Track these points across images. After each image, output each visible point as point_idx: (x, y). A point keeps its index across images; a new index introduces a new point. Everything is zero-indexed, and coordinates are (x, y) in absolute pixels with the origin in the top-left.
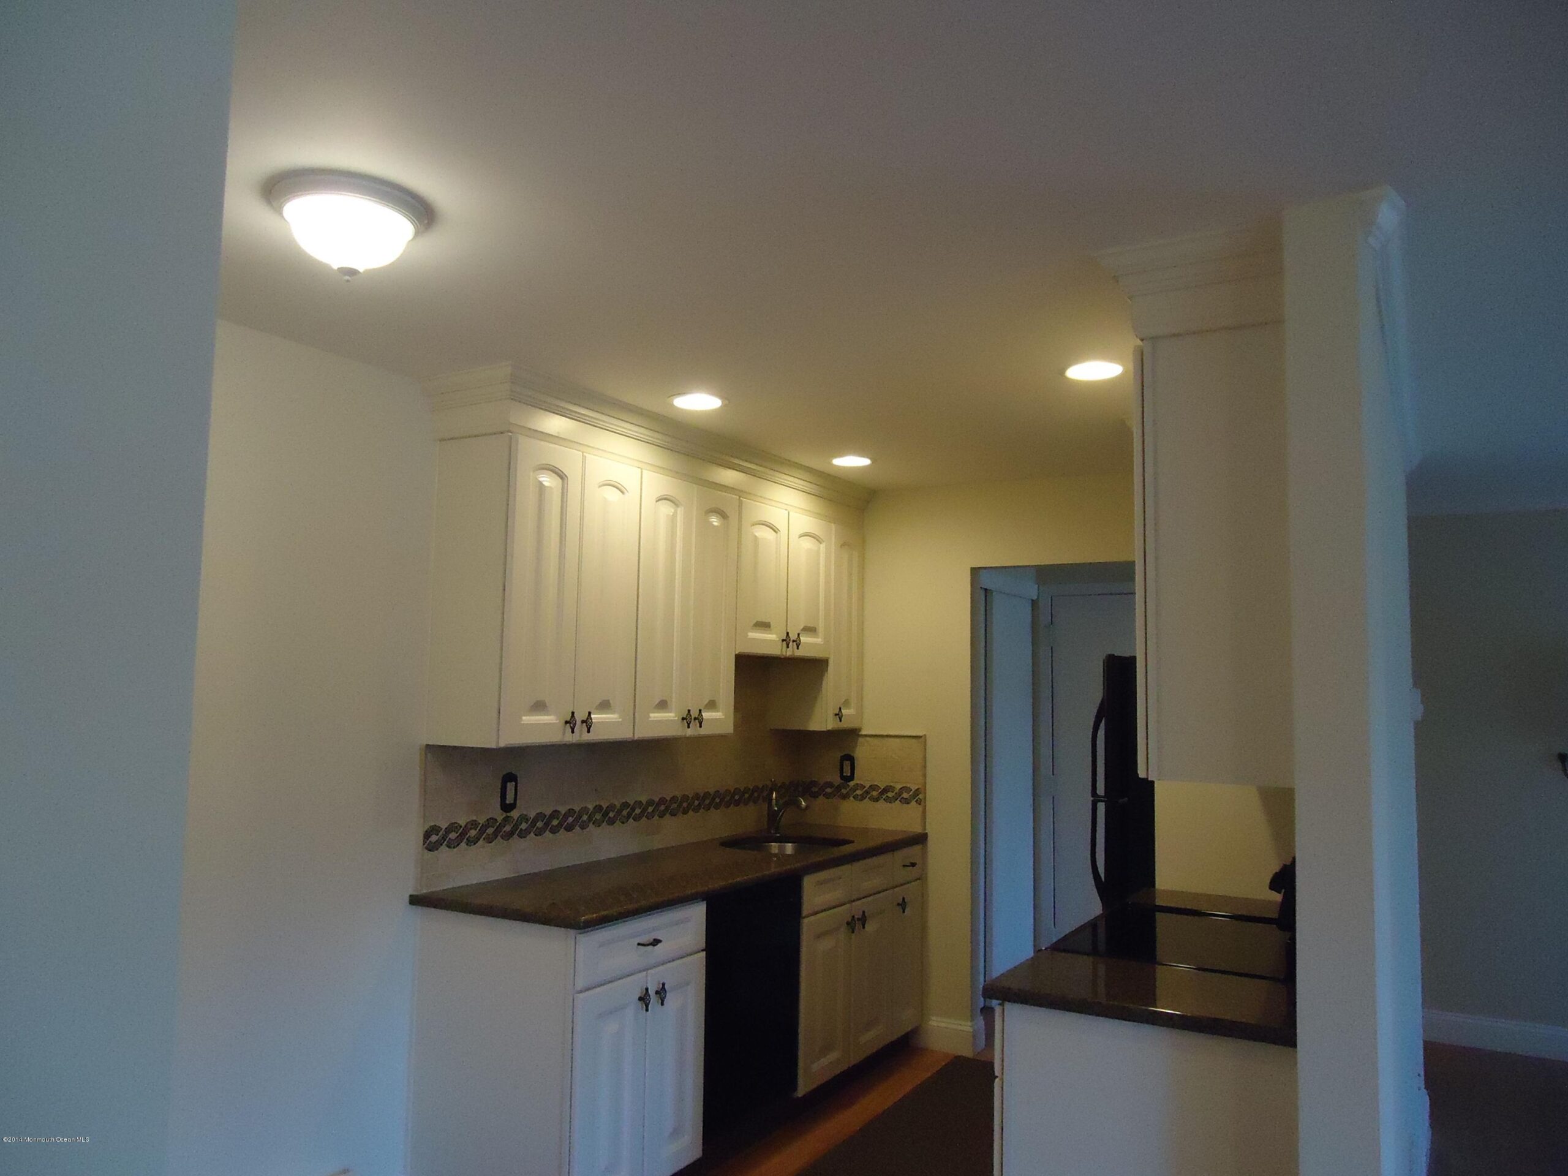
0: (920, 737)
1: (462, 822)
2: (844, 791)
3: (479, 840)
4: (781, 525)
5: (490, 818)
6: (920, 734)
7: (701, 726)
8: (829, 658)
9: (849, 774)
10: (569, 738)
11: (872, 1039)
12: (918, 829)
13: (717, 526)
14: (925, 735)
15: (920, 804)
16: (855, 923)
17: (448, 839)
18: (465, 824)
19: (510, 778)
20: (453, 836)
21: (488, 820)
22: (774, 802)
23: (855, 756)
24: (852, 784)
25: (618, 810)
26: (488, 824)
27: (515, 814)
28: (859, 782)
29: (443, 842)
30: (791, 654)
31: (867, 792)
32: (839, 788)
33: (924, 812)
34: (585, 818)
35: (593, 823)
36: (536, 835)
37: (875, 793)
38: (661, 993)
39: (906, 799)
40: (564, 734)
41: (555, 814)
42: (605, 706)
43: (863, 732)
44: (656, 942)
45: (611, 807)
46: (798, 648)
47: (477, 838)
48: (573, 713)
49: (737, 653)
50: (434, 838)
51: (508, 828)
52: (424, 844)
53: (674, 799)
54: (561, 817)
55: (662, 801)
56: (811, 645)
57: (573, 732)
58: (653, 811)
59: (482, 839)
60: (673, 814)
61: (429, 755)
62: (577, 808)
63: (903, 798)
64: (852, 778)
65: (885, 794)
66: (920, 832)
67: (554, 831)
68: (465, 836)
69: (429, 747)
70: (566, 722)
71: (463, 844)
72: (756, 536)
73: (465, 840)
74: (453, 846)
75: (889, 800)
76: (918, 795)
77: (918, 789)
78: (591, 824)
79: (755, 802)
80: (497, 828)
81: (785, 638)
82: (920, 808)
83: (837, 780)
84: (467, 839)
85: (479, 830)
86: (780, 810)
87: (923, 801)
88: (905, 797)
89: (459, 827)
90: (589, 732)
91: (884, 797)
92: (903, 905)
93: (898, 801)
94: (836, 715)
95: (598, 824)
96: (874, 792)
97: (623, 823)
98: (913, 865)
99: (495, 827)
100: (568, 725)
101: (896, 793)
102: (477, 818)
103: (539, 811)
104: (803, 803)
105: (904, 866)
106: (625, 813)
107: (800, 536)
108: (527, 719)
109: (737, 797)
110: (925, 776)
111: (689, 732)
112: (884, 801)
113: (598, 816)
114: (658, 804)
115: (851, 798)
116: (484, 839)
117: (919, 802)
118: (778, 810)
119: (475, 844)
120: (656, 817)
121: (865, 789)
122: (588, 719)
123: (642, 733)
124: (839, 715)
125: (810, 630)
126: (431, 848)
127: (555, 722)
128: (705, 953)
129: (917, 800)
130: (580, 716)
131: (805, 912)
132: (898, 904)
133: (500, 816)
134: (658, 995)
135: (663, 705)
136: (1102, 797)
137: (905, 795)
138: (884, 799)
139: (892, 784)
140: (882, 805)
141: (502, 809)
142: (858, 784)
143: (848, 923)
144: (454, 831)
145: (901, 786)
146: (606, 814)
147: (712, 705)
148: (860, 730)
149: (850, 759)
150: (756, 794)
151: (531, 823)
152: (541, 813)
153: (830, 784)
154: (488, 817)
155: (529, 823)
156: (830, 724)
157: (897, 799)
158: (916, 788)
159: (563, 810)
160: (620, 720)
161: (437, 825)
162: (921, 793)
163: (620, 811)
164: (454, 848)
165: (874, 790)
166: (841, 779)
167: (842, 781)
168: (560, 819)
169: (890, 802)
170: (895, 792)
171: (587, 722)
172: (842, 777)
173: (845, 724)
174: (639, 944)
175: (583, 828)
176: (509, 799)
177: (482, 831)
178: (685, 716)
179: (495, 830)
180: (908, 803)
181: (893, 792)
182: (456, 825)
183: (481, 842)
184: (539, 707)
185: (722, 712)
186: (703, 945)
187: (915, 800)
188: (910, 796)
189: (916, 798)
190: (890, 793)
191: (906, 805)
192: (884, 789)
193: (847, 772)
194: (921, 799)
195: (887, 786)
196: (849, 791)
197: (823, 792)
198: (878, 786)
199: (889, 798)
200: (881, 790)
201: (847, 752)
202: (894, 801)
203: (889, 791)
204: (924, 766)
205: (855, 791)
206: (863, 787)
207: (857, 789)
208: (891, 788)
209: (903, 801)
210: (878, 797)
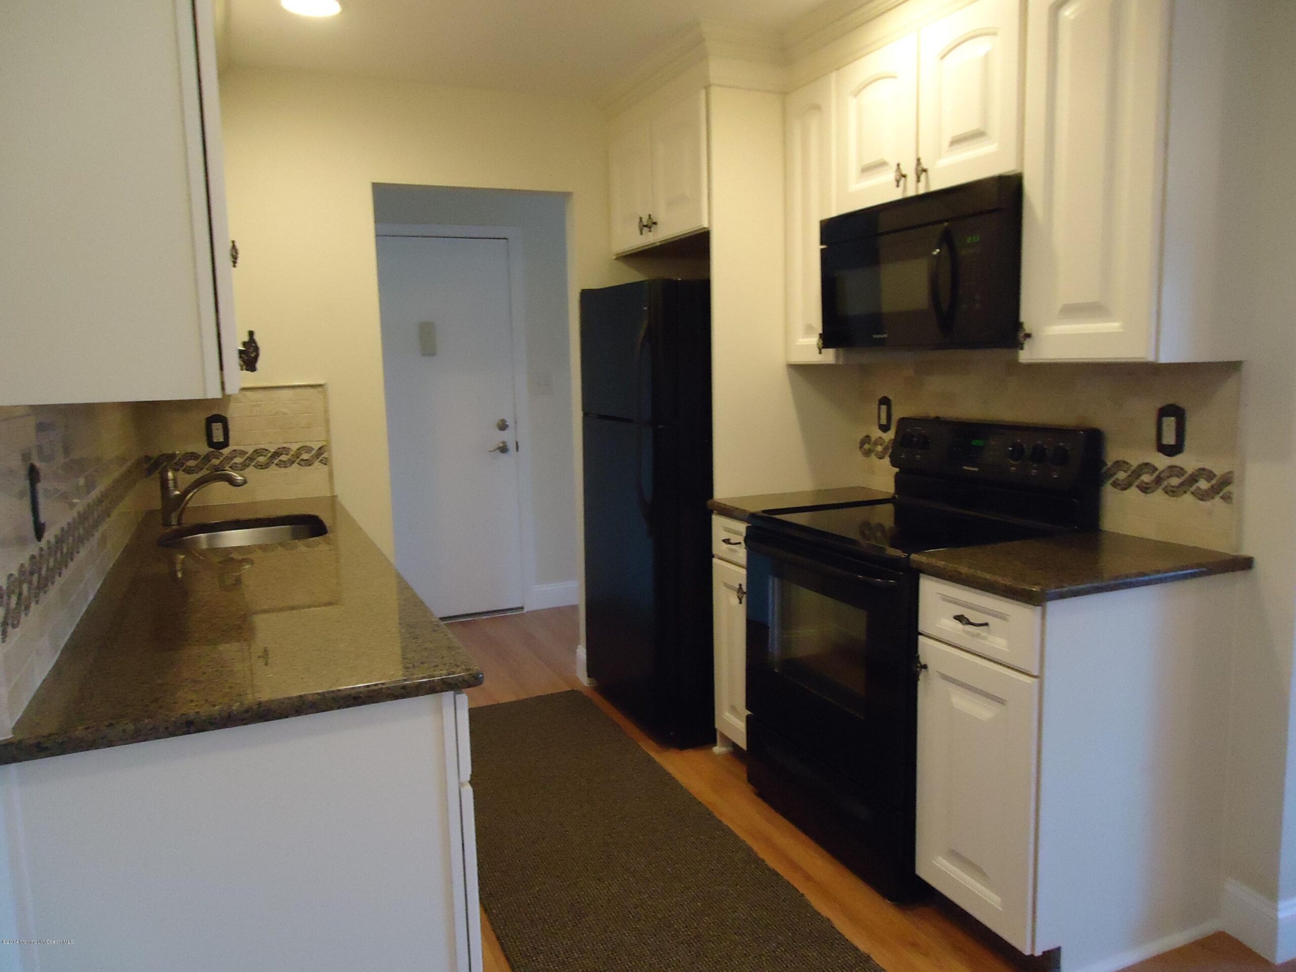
0: (320, 386)
1: (16, 570)
2: (216, 462)
3: (32, 601)
6: (322, 382)
9: (222, 440)
12: (325, 491)
14: (326, 384)
15: (325, 464)
21: (30, 560)
23: (228, 416)
24: (226, 451)
26: (31, 567)
27: (45, 542)
28: (235, 448)
31: (251, 459)
32: (207, 458)
33: (331, 474)
37: (261, 459)
39: (306, 460)
47: (29, 598)
51: (44, 570)
63: (303, 460)
64: (225, 444)
65: (274, 458)
66: (330, 495)
73: (22, 607)
75: (283, 464)
76: (322, 454)
77: (322, 447)
82: (326, 468)
83: (203, 449)
85: (28, 583)
87: (329, 460)
91: (276, 462)
93: (295, 465)
96: (260, 457)
99: (37, 572)
101: (292, 455)
102: (23, 558)
110: (328, 431)
112: (277, 467)
117: (325, 462)
121: (247, 455)
129: (322, 460)
137: (305, 456)
138: (277, 464)
139: (285, 445)
140: (273, 470)
141: (36, 536)
142: (235, 451)
145: (298, 447)
149: (221, 420)
153: (194, 456)
154: (30, 556)
155: (54, 555)
157: (295, 461)
158: (321, 446)
162: (326, 451)
165: (261, 455)
166: (210, 447)
167: (212, 450)
169: (285, 467)
170: (290, 455)
172: (211, 443)
179: (38, 577)
180: (310, 465)
181: (287, 455)
183: (32, 604)
187: (319, 460)
188: (312, 456)
189: (320, 458)
190: (283, 456)
191: (306, 467)
192: (275, 452)
193: (218, 436)
194: (326, 458)
195: (279, 448)
196: (223, 460)
197: (182, 466)
198: (267, 450)
199: (284, 461)
200: (270, 455)
201: (215, 412)
202: (291, 465)
203: (282, 454)
204: (327, 421)
205: (232, 459)
206: (243, 453)
207: (235, 457)
208: (285, 450)
209: (303, 463)
210: (268, 463)
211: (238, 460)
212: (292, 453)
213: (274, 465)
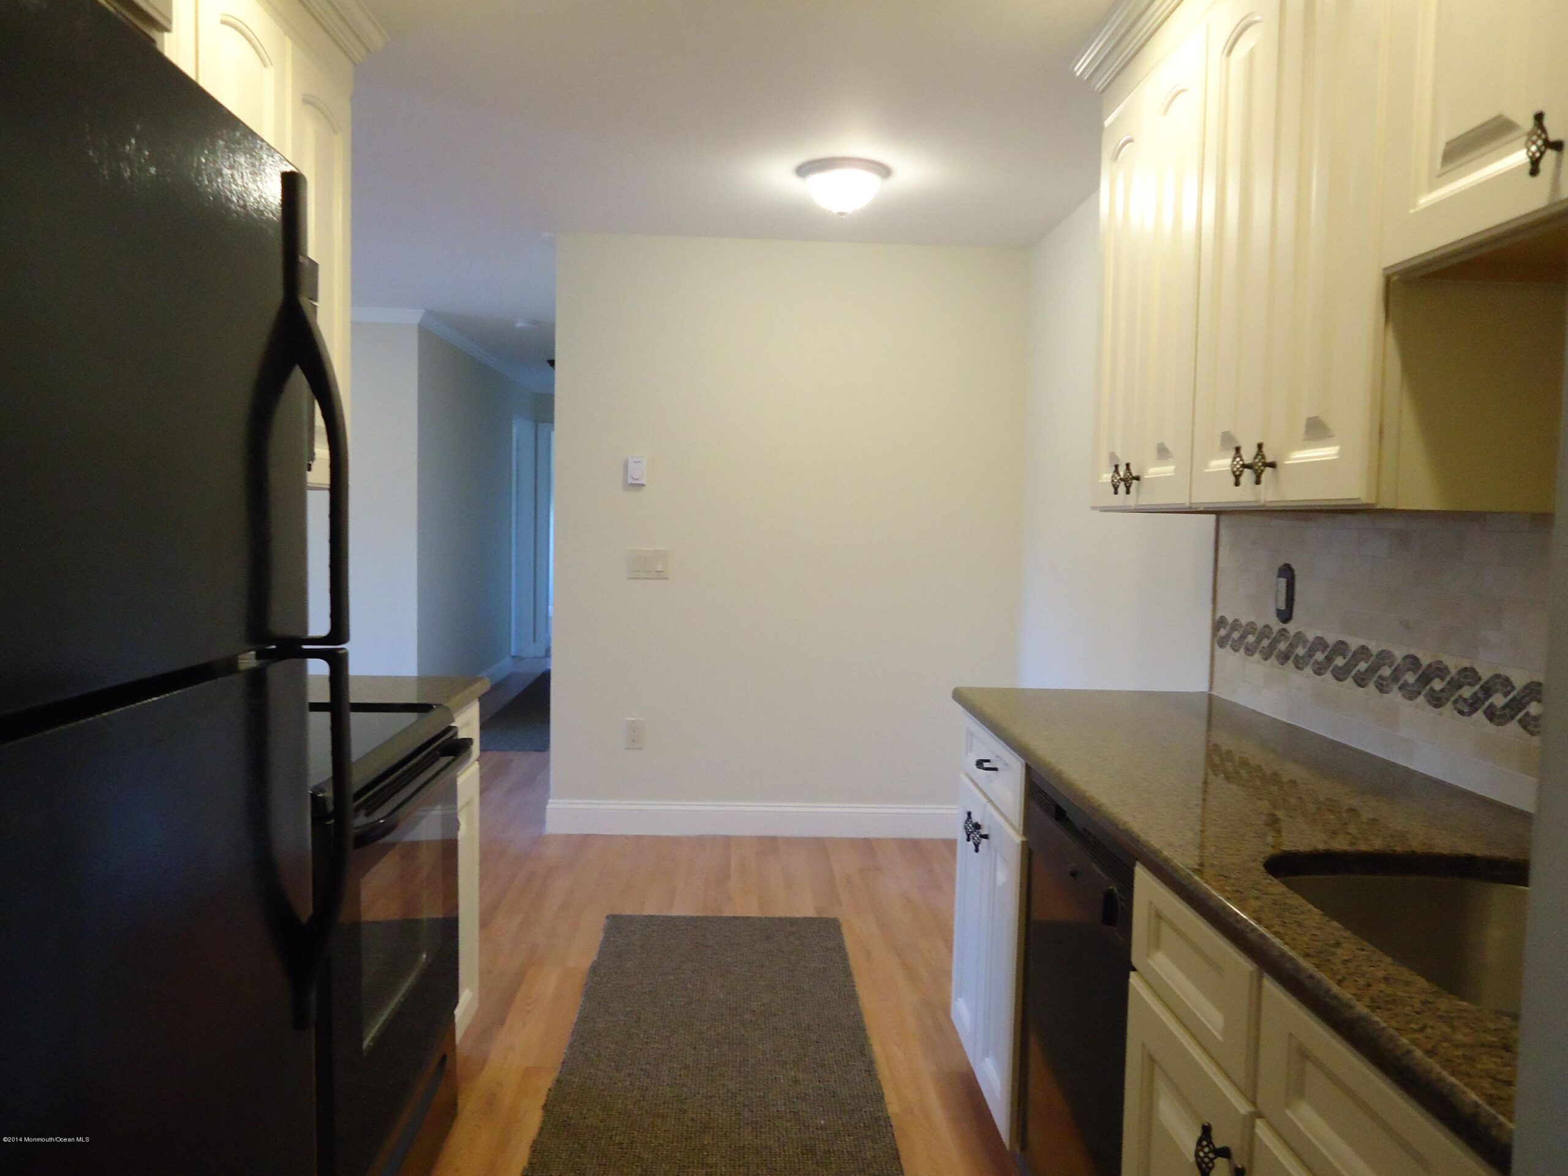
1: (1244, 620)
3: (1254, 650)
5: (1269, 626)
17: (1232, 638)
18: (1247, 624)
20: (1235, 635)
21: (1265, 627)
25: (1452, 678)
26: (1266, 632)
27: (1295, 629)
29: (1227, 640)
34: (1386, 671)
35: (1400, 688)
36: (1313, 672)
41: (1341, 647)
45: (1439, 670)
47: (1254, 647)
50: (1223, 632)
51: (1283, 646)
52: (1213, 636)
54: (1350, 655)
62: (1375, 648)
67: (1339, 675)
68: (1243, 640)
71: (1240, 650)
73: (1244, 645)
74: (1233, 648)
78: (1395, 688)
80: (1273, 641)
85: (1257, 638)
89: (1241, 627)
97: (1461, 712)
99: (1269, 639)
102: (1255, 619)
103: (1320, 634)
106: (1467, 692)
113: (1410, 678)
116: (1260, 651)
119: (1249, 654)
126: (1219, 642)
141: (1279, 616)
144: (1237, 630)
146: (1425, 679)
152: (1322, 638)
154: (1267, 624)
155: (1309, 649)
159: (1354, 643)
161: (1224, 617)
163: (1455, 685)
164: (1235, 651)
168: (1348, 658)
175: (1382, 688)
176: (1281, 603)
177: (1258, 642)
179: (1271, 644)
182: (1242, 623)
183: (1256, 655)
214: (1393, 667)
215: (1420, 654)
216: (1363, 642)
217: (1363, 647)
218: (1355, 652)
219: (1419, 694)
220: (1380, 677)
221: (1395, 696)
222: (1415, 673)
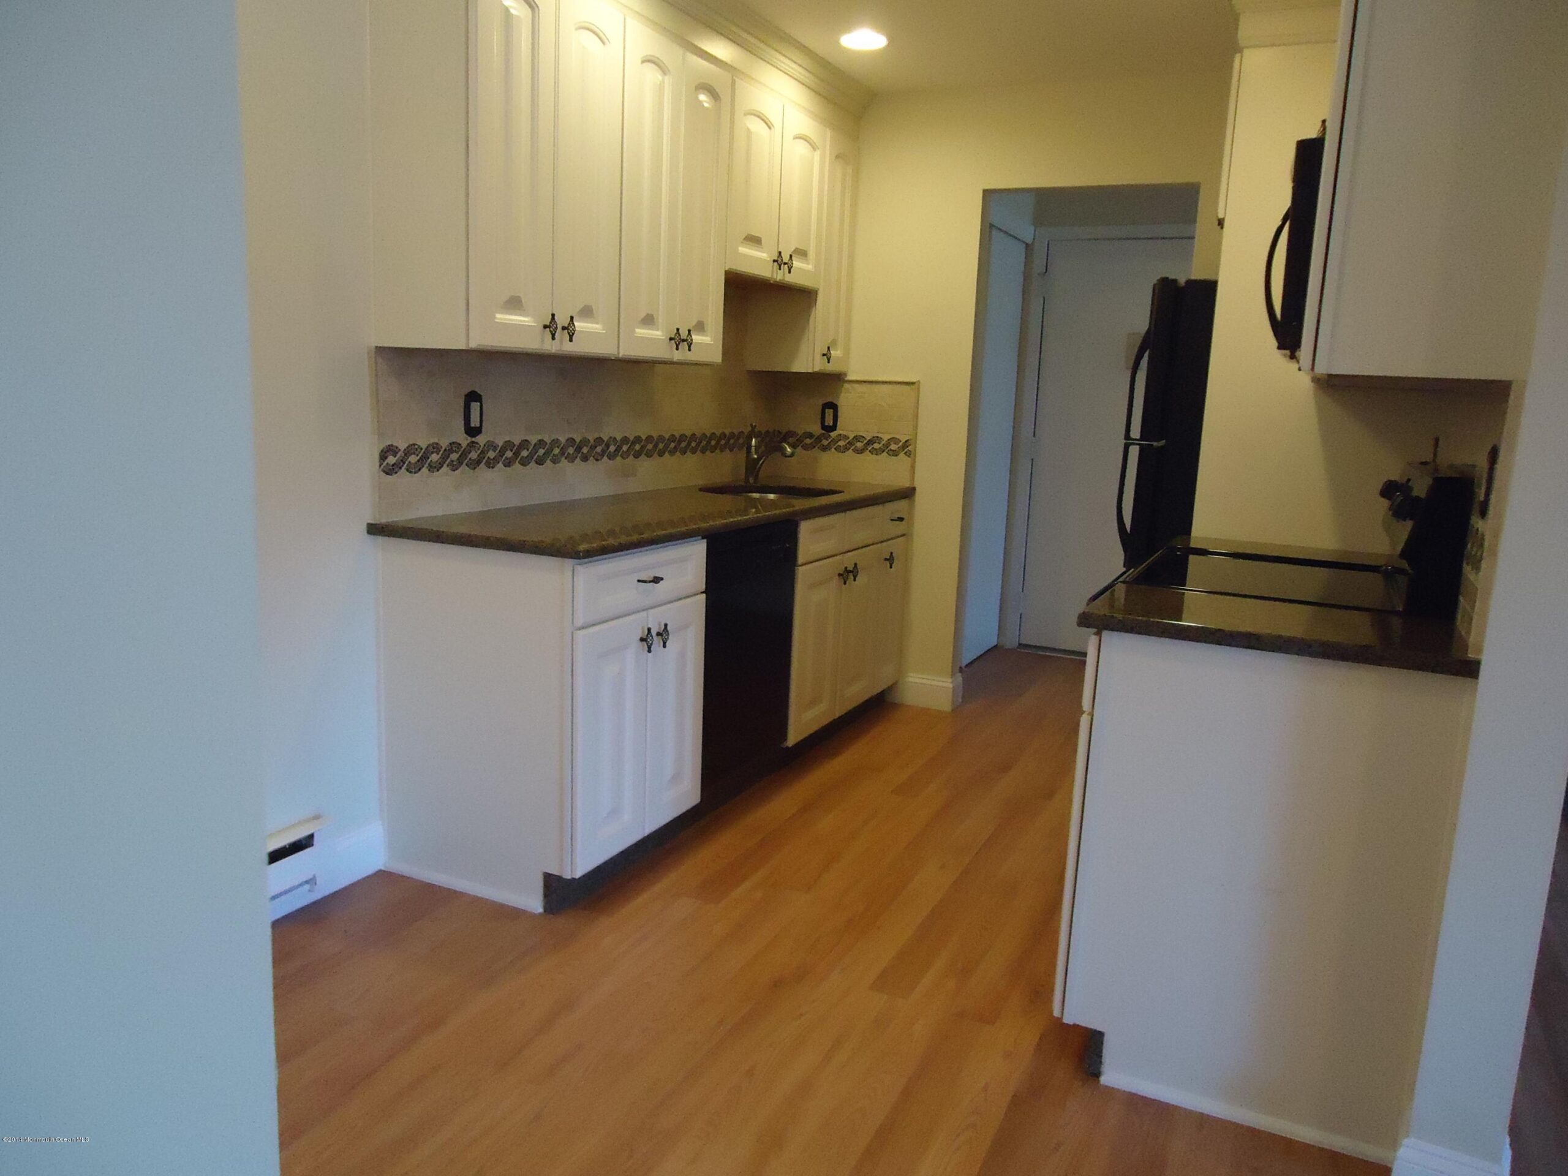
0: (913, 383)
1: (423, 443)
2: (825, 442)
3: (442, 466)
4: (774, 118)
5: (453, 442)
6: (914, 380)
7: (690, 350)
8: (818, 289)
9: (831, 424)
10: (550, 346)
11: (857, 692)
12: (904, 483)
13: (707, 109)
14: (919, 381)
15: (909, 456)
16: (848, 574)
17: (407, 463)
18: (426, 446)
19: (473, 397)
20: (413, 459)
21: (450, 444)
22: (753, 449)
23: (838, 404)
24: (833, 434)
25: (592, 445)
26: (452, 448)
27: (481, 440)
28: (841, 432)
29: (403, 466)
30: (782, 278)
31: (851, 444)
32: (819, 439)
33: (913, 467)
34: (556, 451)
35: (566, 458)
36: (505, 466)
37: (859, 445)
38: (664, 634)
39: (893, 451)
40: (543, 341)
41: (524, 444)
42: (587, 312)
43: (849, 377)
44: (657, 580)
45: (585, 442)
46: (790, 272)
47: (440, 463)
48: (553, 315)
49: (727, 269)
50: (391, 460)
51: (474, 455)
52: (380, 466)
53: (649, 438)
54: (532, 447)
55: (638, 439)
56: (802, 273)
57: (553, 338)
58: (627, 450)
59: (445, 465)
60: (649, 455)
61: (380, 360)
62: (548, 440)
63: (890, 450)
64: (834, 428)
65: (869, 445)
66: (908, 486)
67: (524, 463)
68: (426, 461)
69: (380, 350)
70: (545, 327)
71: (425, 470)
72: (748, 130)
73: (427, 465)
74: (413, 470)
75: (875, 452)
76: (908, 447)
77: (908, 440)
78: (563, 459)
79: (731, 450)
80: (462, 454)
81: (776, 258)
82: (909, 462)
83: (817, 429)
84: (429, 464)
85: (442, 455)
86: (759, 459)
87: (912, 453)
88: (893, 449)
89: (419, 450)
90: (571, 340)
91: (869, 449)
92: (890, 560)
93: (885, 454)
94: (824, 355)
95: (571, 459)
96: (858, 443)
97: (597, 460)
98: (901, 519)
99: (460, 453)
100: (548, 329)
101: (883, 444)
102: (439, 440)
103: (507, 439)
104: (789, 450)
105: (892, 520)
106: (599, 449)
107: (796, 138)
108: (500, 317)
109: (713, 443)
110: (916, 427)
111: (678, 356)
112: (870, 454)
113: (571, 450)
114: (634, 443)
115: (833, 450)
116: (448, 466)
117: (908, 454)
118: (758, 458)
119: (438, 470)
120: (631, 457)
121: (848, 440)
122: (569, 324)
123: (628, 350)
124: (827, 356)
125: (802, 253)
126: (390, 471)
127: (533, 324)
128: (704, 595)
129: (906, 452)
130: (562, 320)
131: (800, 560)
132: (886, 559)
133: (464, 440)
134: (660, 637)
135: (649, 320)
136: (1136, 440)
137: (893, 447)
138: (870, 451)
139: (879, 435)
140: (867, 456)
141: (466, 433)
142: (840, 435)
143: (840, 575)
144: (414, 454)
145: (889, 437)
146: (579, 449)
147: (700, 327)
148: (845, 374)
149: (834, 407)
150: (732, 441)
151: (500, 451)
152: (509, 441)
153: (810, 435)
154: (451, 442)
155: (497, 452)
156: (818, 365)
157: (884, 450)
158: (906, 439)
159: (534, 439)
160: (604, 332)
161: (394, 444)
162: (910, 445)
163: (593, 447)
164: (415, 473)
165: (859, 441)
166: (823, 429)
167: (824, 432)
168: (530, 450)
169: (877, 454)
170: (881, 445)
171: (569, 329)
172: (824, 427)
173: (830, 368)
174: (639, 581)
175: (554, 462)
176: (475, 422)
177: (445, 457)
178: (673, 336)
179: (460, 456)
180: (896, 456)
181: (880, 444)
182: (416, 447)
183: (445, 469)
184: (514, 304)
185: (711, 337)
186: (703, 587)
187: (904, 452)
188: (899, 448)
189: (906, 450)
190: (876, 444)
191: (893, 457)
192: (869, 440)
193: (829, 421)
194: (910, 451)
195: (874, 437)
196: (830, 442)
197: (801, 443)
198: (863, 437)
199: (876, 449)
200: (865, 442)
201: (830, 400)
202: (881, 454)
203: (875, 443)
204: (916, 416)
205: (837, 442)
206: (846, 437)
207: (839, 440)
208: (878, 439)
209: (891, 453)
210: (864, 449)
211: (841, 443)
212: (883, 443)
213: (868, 451)
214: (560, 448)
215: (575, 437)
216: (540, 437)
217: (540, 441)
218: (535, 445)
219: (576, 457)
220: (554, 455)
221: (564, 462)
222: (573, 447)
